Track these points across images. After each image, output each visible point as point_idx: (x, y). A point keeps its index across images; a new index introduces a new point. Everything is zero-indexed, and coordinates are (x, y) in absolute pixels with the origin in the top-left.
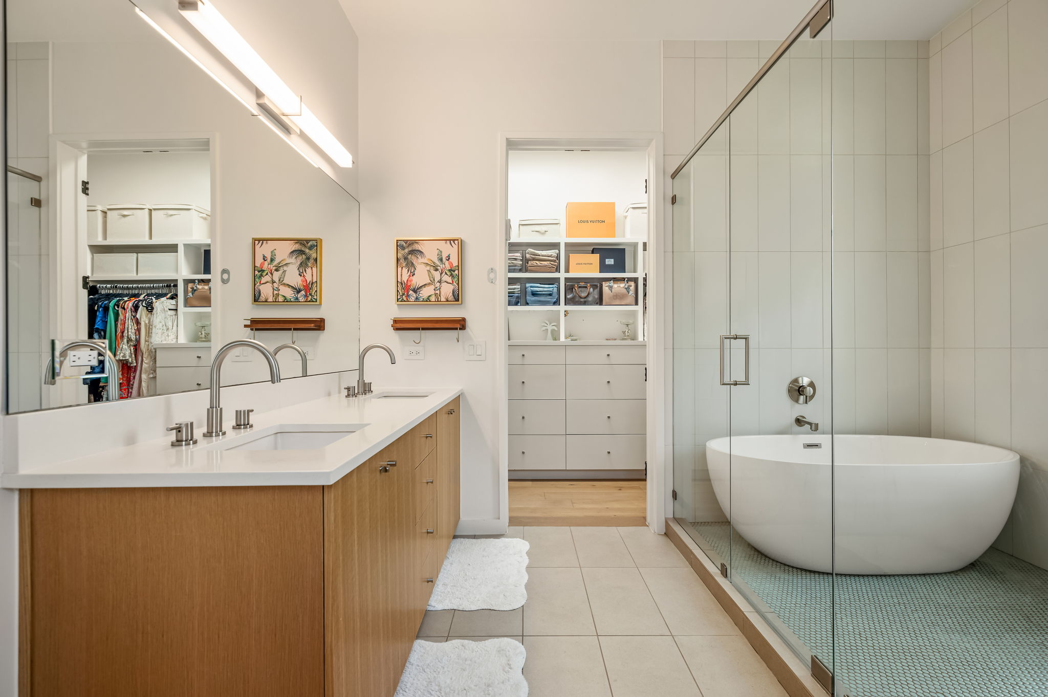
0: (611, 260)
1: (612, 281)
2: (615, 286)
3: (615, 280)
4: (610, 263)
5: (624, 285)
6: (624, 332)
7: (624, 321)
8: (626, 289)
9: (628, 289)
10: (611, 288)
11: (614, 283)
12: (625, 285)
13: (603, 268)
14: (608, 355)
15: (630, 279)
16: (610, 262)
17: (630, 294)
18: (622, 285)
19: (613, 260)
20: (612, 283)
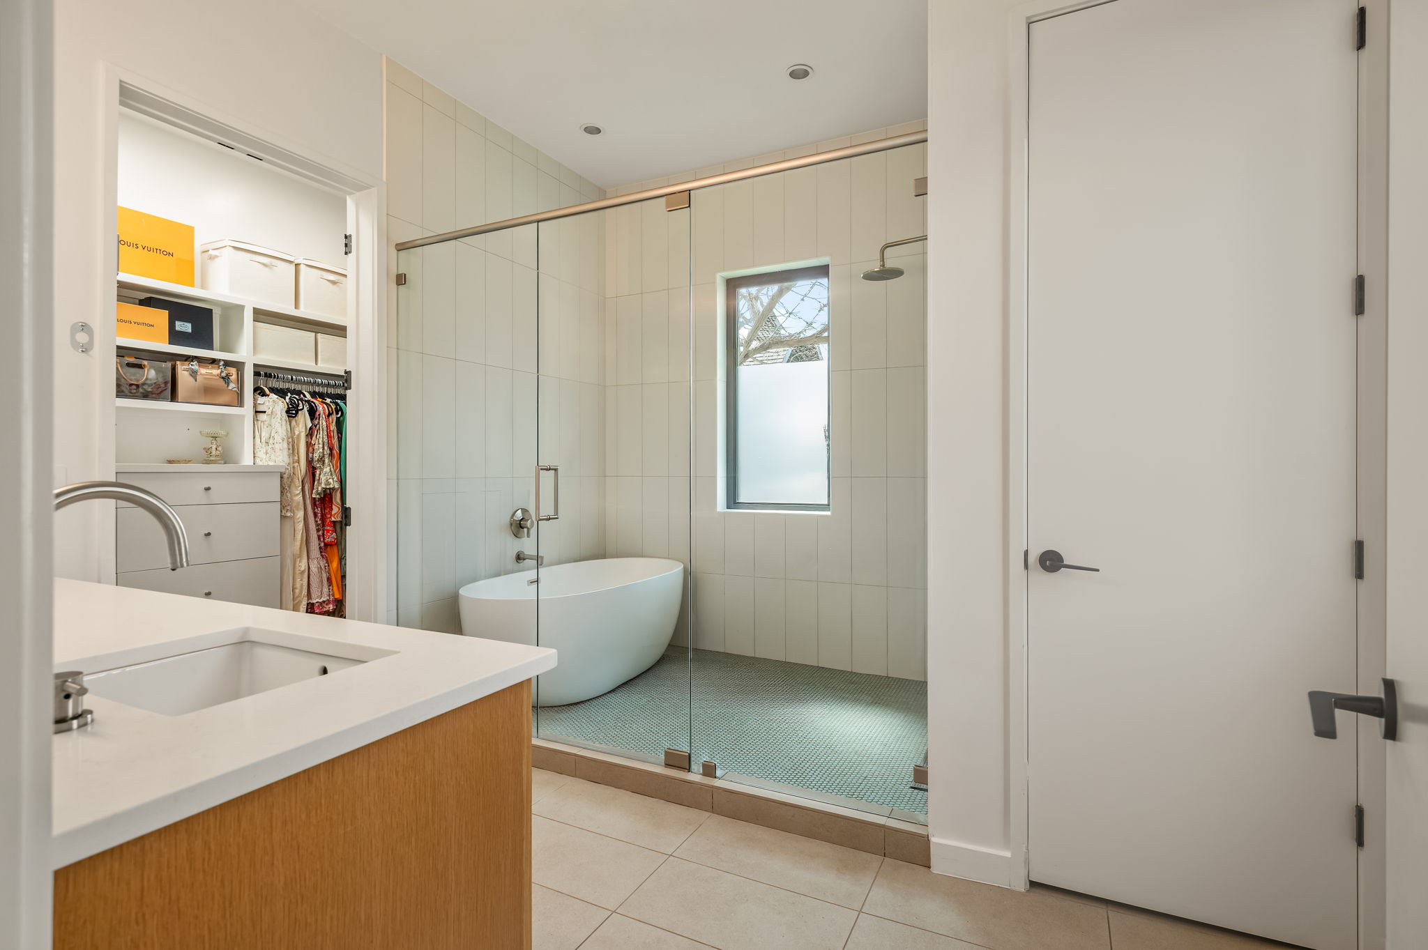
0: (186, 324)
1: (196, 362)
2: (203, 371)
3: (201, 360)
4: (183, 329)
5: (219, 371)
6: (208, 450)
7: (207, 431)
8: (223, 378)
9: (226, 379)
10: (194, 374)
11: (199, 366)
12: (222, 372)
13: (175, 337)
14: (208, 489)
15: (228, 364)
16: (184, 327)
17: (230, 388)
18: (216, 372)
19: (189, 325)
20: (195, 366)
